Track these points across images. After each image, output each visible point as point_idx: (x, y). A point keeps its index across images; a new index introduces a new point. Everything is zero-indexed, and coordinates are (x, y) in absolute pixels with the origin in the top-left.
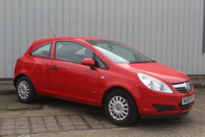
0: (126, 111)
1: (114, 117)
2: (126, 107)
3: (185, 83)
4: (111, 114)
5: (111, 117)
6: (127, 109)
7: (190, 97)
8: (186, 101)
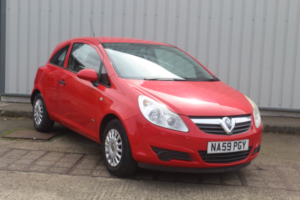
0: (119, 153)
1: (109, 161)
2: (120, 147)
3: (224, 119)
4: (107, 155)
5: (106, 160)
6: (121, 151)
7: (232, 143)
8: (219, 148)
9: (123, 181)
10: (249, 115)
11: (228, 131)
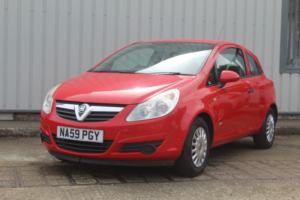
7: (81, 131)
8: (67, 135)
11: (80, 118)
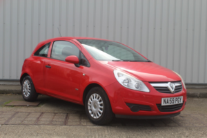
0: (101, 109)
1: (92, 115)
2: (101, 105)
3: (169, 83)
4: (90, 112)
5: (89, 115)
6: (102, 107)
7: (175, 98)
8: (168, 102)
9: (105, 127)
10: (180, 81)
